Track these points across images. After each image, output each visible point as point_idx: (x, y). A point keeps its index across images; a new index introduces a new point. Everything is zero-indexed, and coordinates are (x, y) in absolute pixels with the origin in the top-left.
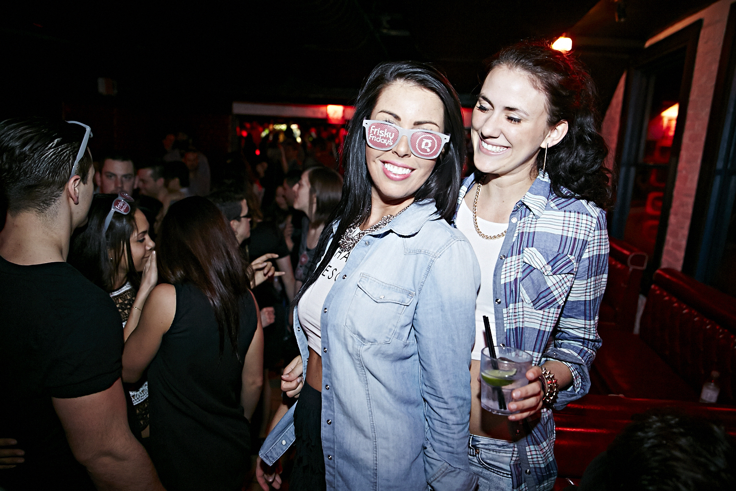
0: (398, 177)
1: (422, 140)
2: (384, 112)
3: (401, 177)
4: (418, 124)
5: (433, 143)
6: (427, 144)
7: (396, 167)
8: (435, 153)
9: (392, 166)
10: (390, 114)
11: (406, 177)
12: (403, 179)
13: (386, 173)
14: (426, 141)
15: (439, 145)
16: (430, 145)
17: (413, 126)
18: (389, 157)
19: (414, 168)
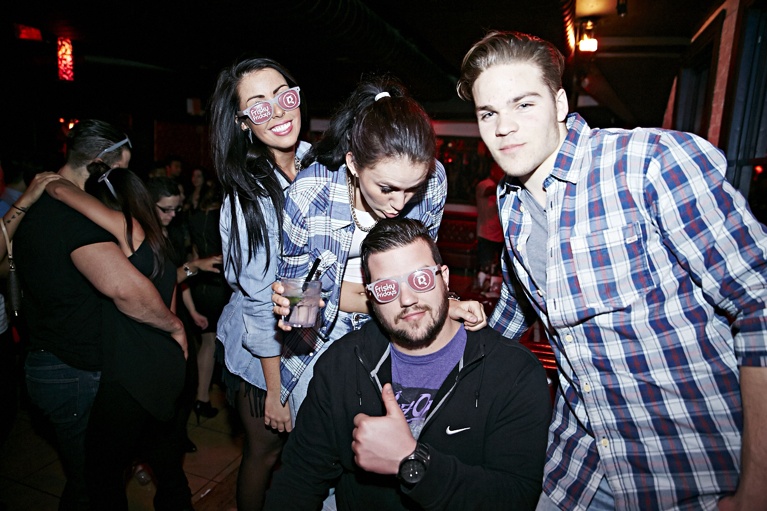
0: (287, 132)
1: (286, 100)
2: (251, 99)
3: (289, 130)
4: (275, 92)
5: (293, 96)
6: (290, 100)
7: (282, 126)
8: (298, 101)
9: (279, 127)
10: (255, 97)
11: (291, 129)
12: (291, 130)
13: (277, 134)
14: (288, 98)
15: (297, 95)
16: (292, 99)
17: (273, 95)
18: (273, 122)
19: (291, 119)
